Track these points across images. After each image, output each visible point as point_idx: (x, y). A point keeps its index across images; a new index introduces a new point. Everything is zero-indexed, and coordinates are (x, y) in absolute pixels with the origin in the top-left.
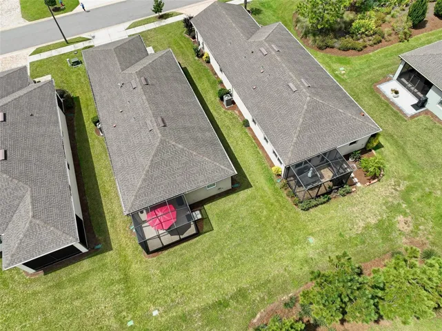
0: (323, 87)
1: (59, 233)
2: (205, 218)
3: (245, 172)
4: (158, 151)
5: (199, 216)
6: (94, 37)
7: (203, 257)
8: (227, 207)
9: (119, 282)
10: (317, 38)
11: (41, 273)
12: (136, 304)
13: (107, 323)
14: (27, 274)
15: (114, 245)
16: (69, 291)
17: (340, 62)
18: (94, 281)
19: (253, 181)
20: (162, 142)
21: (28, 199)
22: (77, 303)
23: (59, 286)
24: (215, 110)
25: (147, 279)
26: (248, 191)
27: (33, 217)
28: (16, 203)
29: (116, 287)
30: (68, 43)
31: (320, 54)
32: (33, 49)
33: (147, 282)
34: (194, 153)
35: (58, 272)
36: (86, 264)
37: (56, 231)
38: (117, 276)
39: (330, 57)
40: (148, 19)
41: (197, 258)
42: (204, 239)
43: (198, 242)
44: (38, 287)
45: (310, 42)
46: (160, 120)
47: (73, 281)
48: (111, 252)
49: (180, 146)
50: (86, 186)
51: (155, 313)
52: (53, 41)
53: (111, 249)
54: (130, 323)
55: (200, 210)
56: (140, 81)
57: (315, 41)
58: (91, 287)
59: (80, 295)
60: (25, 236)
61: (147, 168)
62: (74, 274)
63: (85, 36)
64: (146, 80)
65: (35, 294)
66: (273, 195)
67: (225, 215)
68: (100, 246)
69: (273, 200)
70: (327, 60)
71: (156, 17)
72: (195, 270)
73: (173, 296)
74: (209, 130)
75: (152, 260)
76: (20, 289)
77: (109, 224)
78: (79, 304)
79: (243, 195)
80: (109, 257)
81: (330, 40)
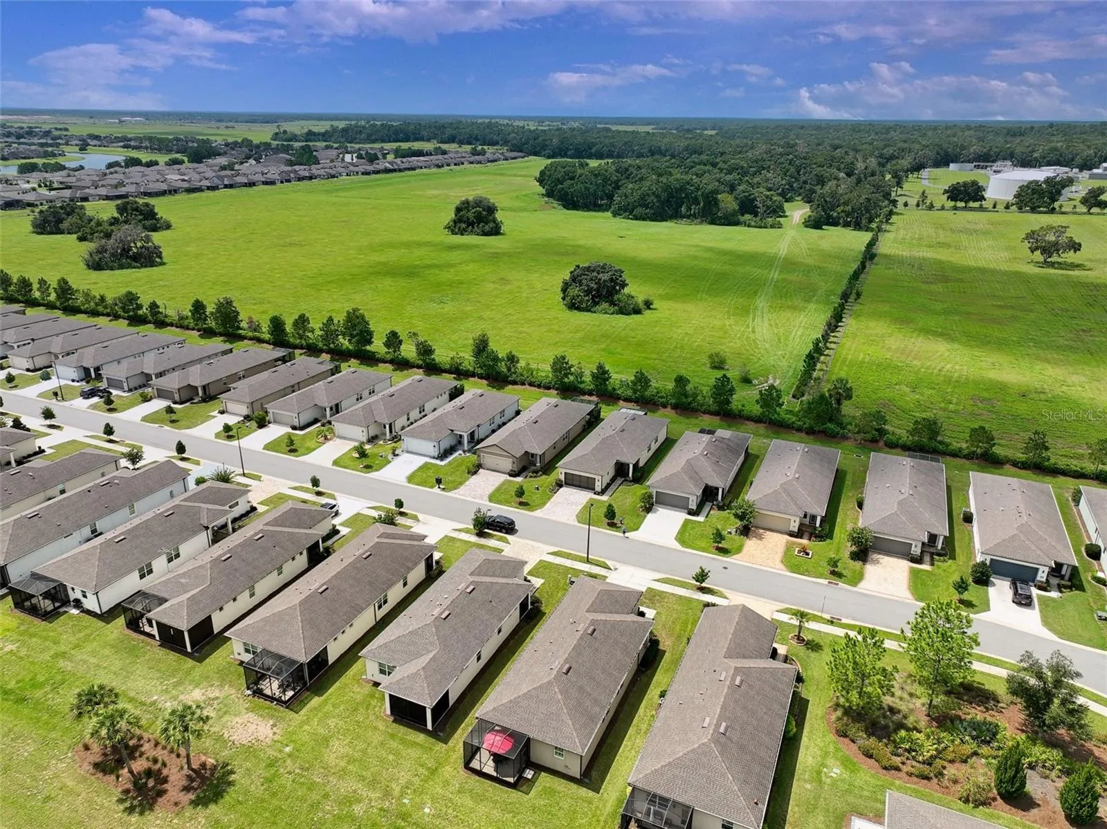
0: (742, 748)
1: (427, 692)
2: (531, 782)
3: (608, 777)
4: (541, 687)
5: (530, 777)
6: (616, 569)
7: (498, 806)
8: (559, 788)
9: (428, 769)
10: (845, 718)
11: (392, 718)
12: (422, 793)
13: (394, 786)
14: (385, 710)
15: (450, 743)
16: (394, 744)
17: (846, 763)
18: (414, 753)
19: (606, 790)
20: (550, 682)
21: (431, 655)
22: (391, 757)
23: (392, 736)
24: (646, 707)
25: (446, 783)
26: (591, 794)
27: (423, 668)
28: (423, 653)
29: (421, 770)
30: (588, 561)
31: (832, 737)
32: (556, 549)
33: (444, 786)
34: (565, 711)
35: (401, 727)
36: (421, 738)
37: (426, 688)
38: (431, 764)
39: (837, 750)
40: (685, 582)
41: (493, 802)
42: (514, 795)
43: (507, 792)
44: (381, 726)
45: (833, 717)
46: (567, 666)
47: (403, 741)
48: (444, 745)
49: (560, 697)
50: (477, 686)
51: (427, 810)
52: (579, 551)
53: (446, 744)
54: (405, 801)
55: (535, 773)
56: (588, 628)
57: (839, 719)
58: (408, 755)
59: (397, 754)
60: (408, 676)
61: (521, 693)
62: (408, 738)
63: (609, 563)
64: (594, 630)
65: (376, 728)
66: (608, 815)
67: (550, 792)
68: (441, 734)
69: (602, 818)
70: (831, 749)
71: (696, 585)
72: (482, 809)
73: (450, 811)
74: (603, 708)
75: (463, 773)
76: (372, 718)
77: (463, 725)
78: (391, 759)
79: (584, 792)
80: (440, 747)
81: (856, 730)
